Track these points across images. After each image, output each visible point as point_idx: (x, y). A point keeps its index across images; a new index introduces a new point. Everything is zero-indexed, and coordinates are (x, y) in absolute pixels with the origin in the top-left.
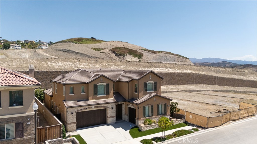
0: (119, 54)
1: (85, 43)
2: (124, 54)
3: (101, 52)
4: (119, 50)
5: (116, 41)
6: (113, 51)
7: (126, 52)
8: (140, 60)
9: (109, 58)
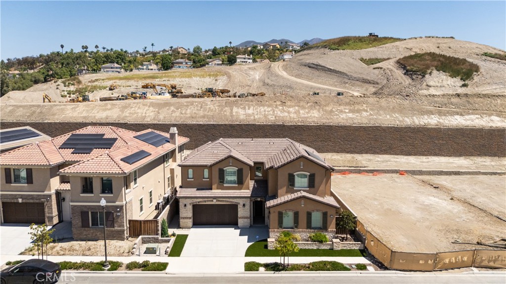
0: (414, 72)
1: (352, 49)
2: (426, 71)
3: (374, 69)
4: (416, 63)
5: (424, 36)
6: (402, 64)
7: (433, 66)
8: (466, 82)
9: (388, 80)
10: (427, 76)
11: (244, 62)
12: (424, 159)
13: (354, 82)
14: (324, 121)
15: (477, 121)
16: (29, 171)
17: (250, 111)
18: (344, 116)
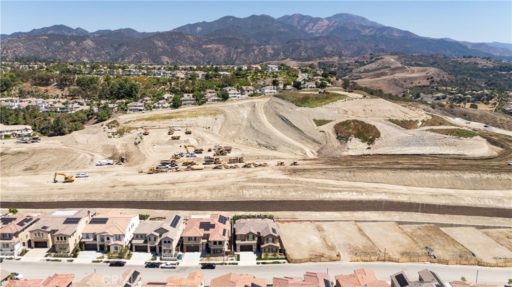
0: (342, 137)
2: (348, 138)
3: (320, 131)
6: (336, 129)
7: (353, 134)
8: (370, 146)
9: (327, 142)
10: (348, 142)
11: (235, 97)
12: (322, 213)
13: (308, 140)
14: (282, 197)
15: (346, 196)
16: (195, 238)
17: (251, 192)
18: (290, 194)
